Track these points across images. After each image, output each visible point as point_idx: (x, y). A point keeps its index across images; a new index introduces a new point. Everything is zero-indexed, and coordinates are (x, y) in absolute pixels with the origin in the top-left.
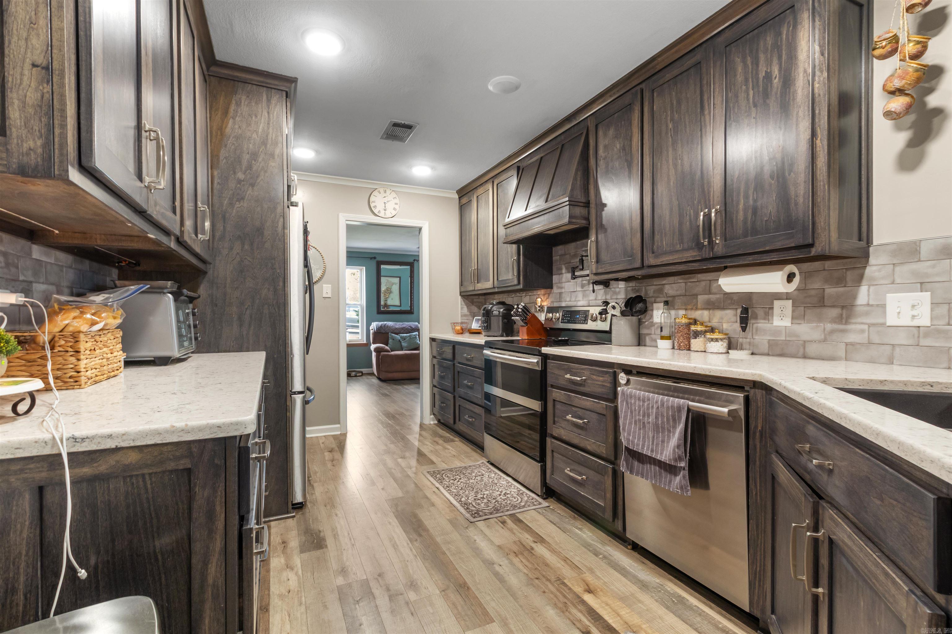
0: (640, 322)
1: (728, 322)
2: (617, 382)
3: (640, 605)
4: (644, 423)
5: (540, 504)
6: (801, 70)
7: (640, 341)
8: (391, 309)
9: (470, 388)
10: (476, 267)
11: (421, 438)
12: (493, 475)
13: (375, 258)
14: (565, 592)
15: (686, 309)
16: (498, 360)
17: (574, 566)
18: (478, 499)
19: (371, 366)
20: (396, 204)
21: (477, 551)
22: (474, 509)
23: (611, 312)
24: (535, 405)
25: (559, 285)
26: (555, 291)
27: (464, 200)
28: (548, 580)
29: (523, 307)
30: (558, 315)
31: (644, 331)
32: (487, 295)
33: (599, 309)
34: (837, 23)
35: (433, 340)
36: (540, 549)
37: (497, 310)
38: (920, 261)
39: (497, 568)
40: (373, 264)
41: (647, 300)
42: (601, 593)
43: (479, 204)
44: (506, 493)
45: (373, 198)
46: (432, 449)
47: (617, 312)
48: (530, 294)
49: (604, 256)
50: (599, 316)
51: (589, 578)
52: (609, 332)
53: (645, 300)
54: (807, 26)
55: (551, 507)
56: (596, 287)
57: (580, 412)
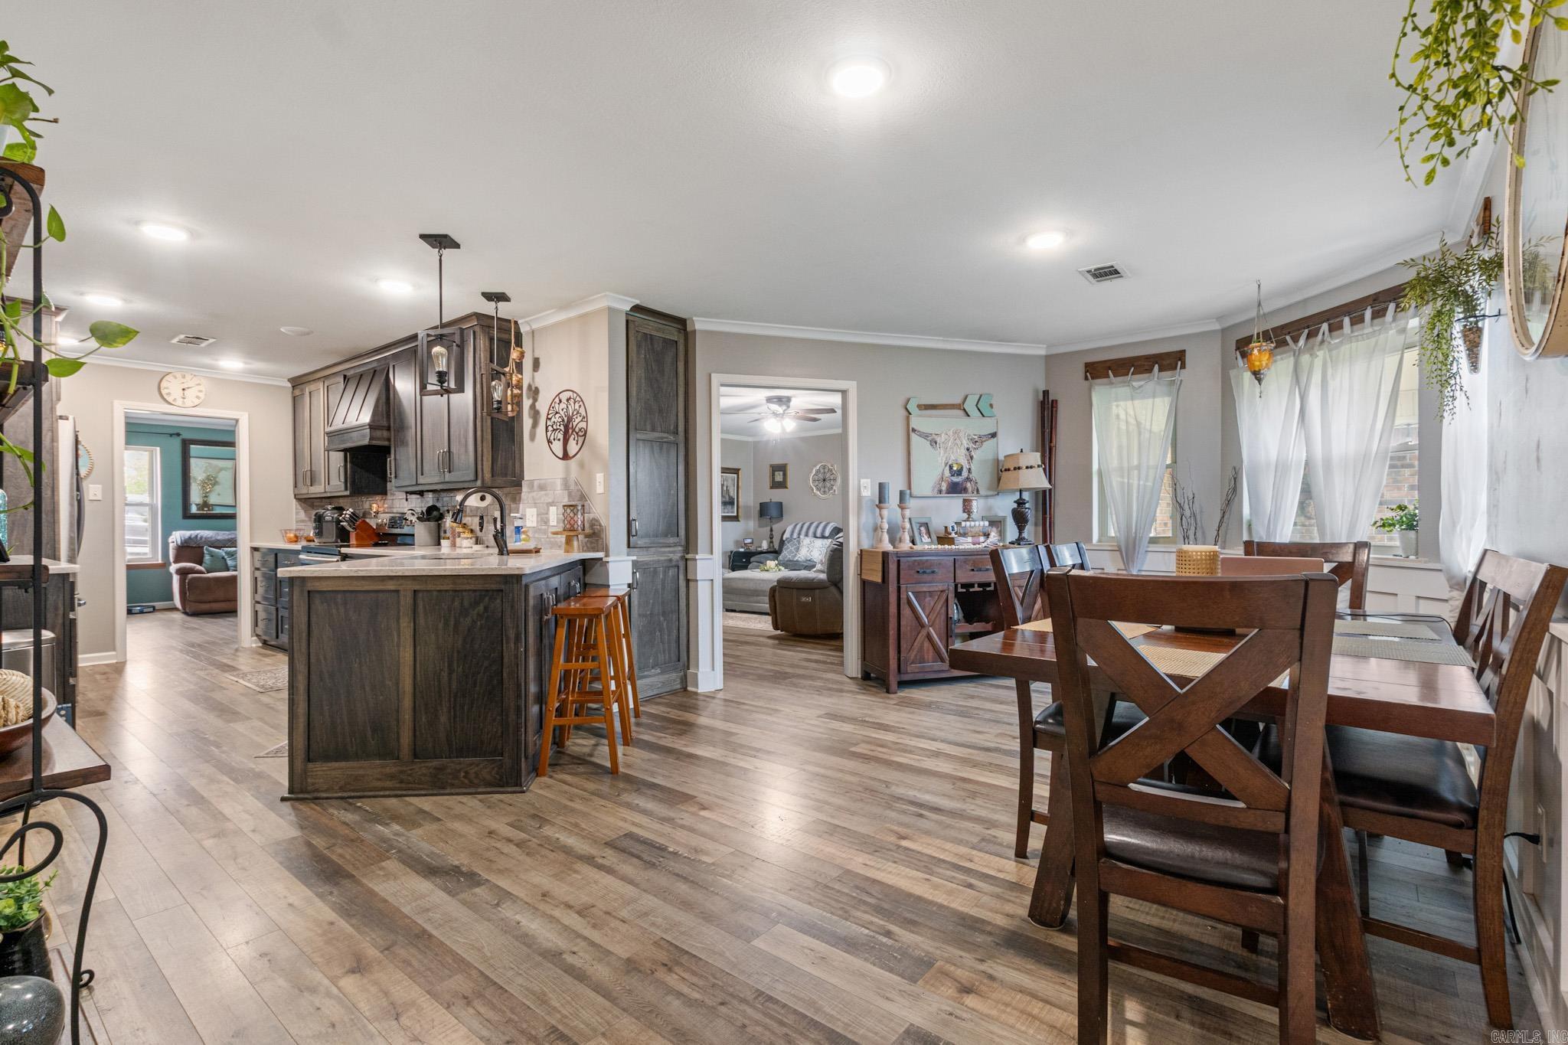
8: (218, 511)
13: (178, 435)
19: (171, 598)
40: (176, 444)
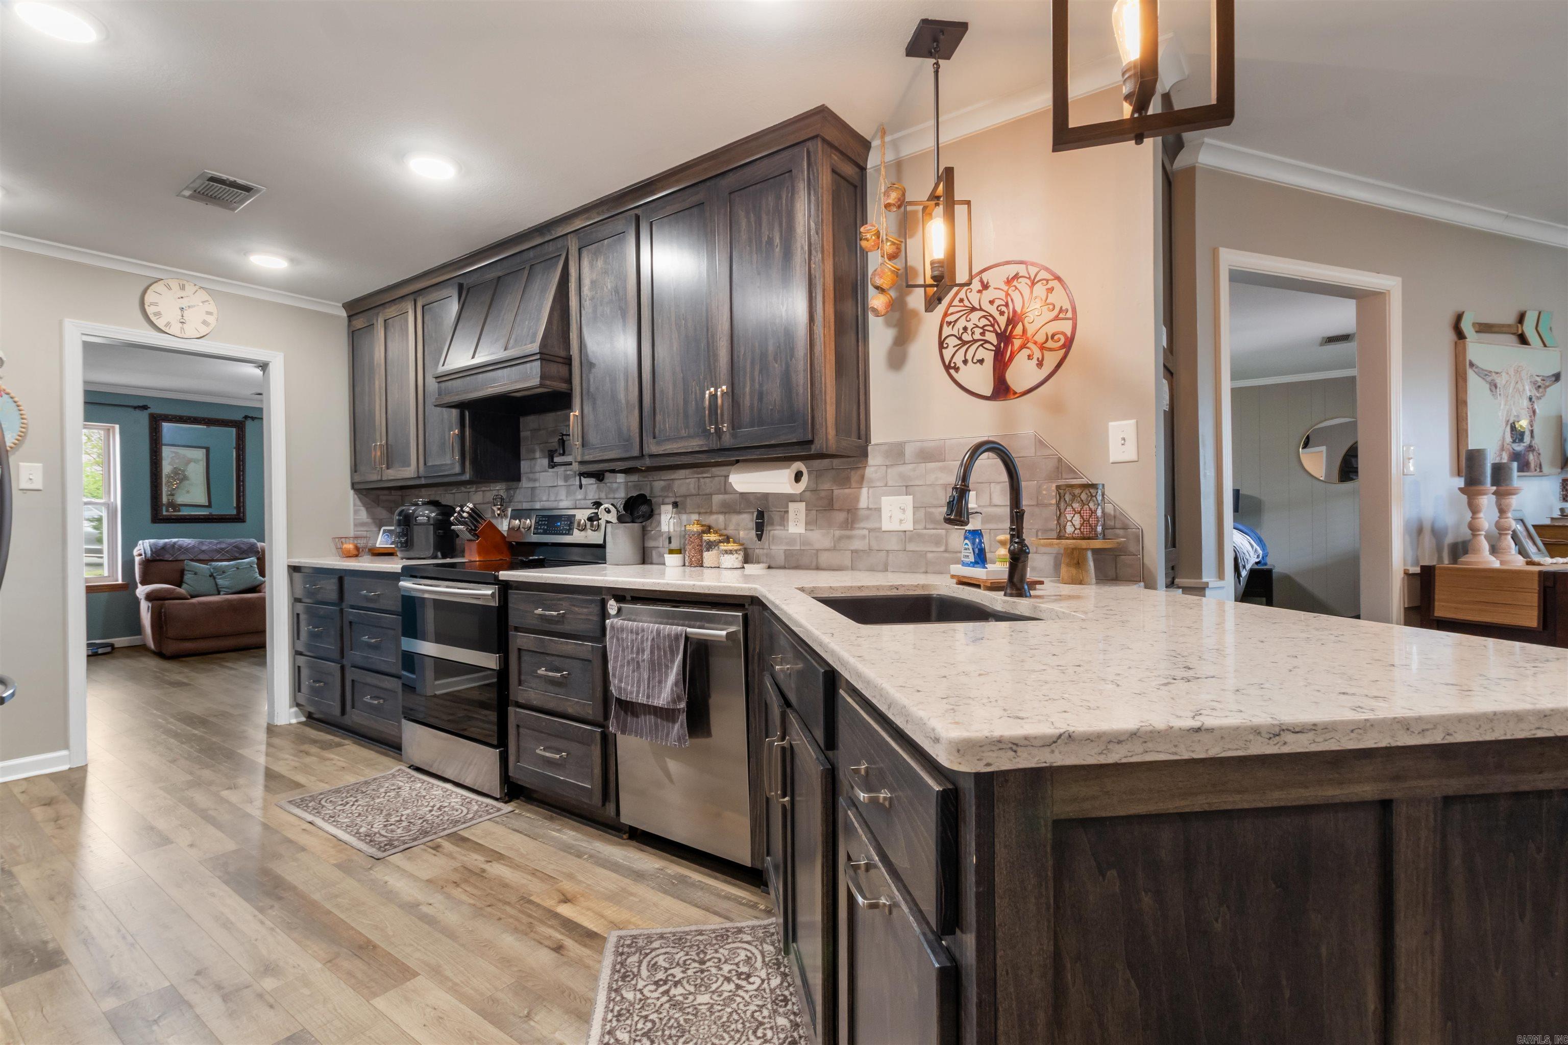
0: (644, 532)
1: (745, 529)
2: (606, 613)
3: (631, 898)
4: (638, 662)
5: (499, 810)
6: (799, 245)
7: (644, 557)
9: (375, 647)
10: (384, 442)
11: (272, 750)
12: (419, 785)
14: (531, 910)
15: (699, 513)
16: (426, 596)
17: (547, 877)
18: (391, 825)
20: (209, 313)
21: (389, 896)
22: (384, 839)
23: (604, 517)
24: (489, 661)
25: (531, 476)
26: (524, 485)
27: (359, 323)
28: (508, 904)
29: (471, 509)
30: (528, 521)
31: (650, 544)
32: (404, 489)
33: (588, 512)
34: (831, 202)
35: (294, 569)
36: (497, 870)
37: (425, 514)
38: (904, 463)
39: (425, 909)
41: (654, 500)
42: (582, 899)
43: (389, 334)
44: (441, 806)
45: (149, 297)
46: (297, 764)
47: (612, 517)
48: (484, 489)
49: (593, 438)
50: (589, 524)
51: (567, 886)
52: (602, 546)
53: (650, 500)
54: (803, 198)
55: (516, 812)
56: (584, 481)
57: (557, 662)
